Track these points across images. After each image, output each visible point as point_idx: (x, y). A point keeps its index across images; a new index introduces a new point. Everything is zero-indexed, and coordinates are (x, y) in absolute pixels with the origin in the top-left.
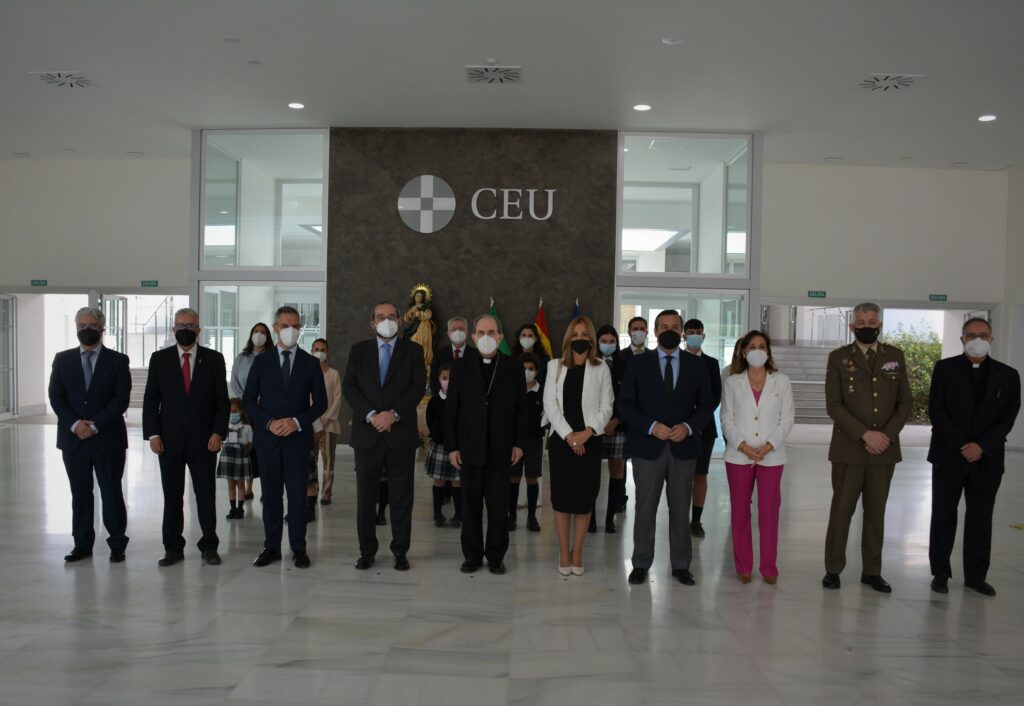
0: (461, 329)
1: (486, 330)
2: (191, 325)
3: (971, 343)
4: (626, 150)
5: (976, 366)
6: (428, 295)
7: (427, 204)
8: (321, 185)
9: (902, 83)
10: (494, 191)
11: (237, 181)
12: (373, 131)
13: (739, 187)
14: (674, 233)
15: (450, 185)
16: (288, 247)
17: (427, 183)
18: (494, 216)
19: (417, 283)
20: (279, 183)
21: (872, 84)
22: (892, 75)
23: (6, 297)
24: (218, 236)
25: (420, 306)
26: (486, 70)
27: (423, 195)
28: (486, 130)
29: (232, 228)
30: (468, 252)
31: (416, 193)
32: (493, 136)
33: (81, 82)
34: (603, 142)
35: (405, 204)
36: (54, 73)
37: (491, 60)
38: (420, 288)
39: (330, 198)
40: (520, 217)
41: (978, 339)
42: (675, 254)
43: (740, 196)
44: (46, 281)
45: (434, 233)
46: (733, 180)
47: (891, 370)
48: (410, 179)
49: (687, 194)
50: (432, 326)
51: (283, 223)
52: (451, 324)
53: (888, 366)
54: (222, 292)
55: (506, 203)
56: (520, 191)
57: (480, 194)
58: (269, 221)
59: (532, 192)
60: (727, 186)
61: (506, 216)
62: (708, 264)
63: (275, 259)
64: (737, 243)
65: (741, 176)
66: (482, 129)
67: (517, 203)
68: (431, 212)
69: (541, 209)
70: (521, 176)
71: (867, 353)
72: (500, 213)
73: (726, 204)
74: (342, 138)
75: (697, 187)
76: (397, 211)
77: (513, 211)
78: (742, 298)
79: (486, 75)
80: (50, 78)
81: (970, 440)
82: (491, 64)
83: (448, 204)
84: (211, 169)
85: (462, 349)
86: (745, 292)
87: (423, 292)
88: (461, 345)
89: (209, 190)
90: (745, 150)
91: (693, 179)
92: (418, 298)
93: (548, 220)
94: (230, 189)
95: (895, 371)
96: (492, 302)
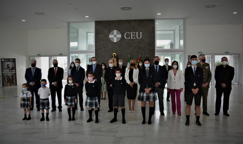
0: (121, 62)
1: (110, 62)
2: (56, 63)
3: (223, 62)
4: (157, 23)
5: (224, 67)
6: (116, 55)
7: (115, 36)
8: (93, 33)
9: (214, 6)
10: (129, 33)
11: (78, 33)
12: (104, 21)
13: (182, 30)
14: (171, 41)
15: (120, 32)
16: (89, 46)
17: (115, 32)
18: (129, 38)
19: (113, 53)
20: (87, 33)
21: (208, 7)
22: (212, 4)
23: (33, 58)
24: (73, 44)
25: (114, 57)
26: (124, 7)
27: (114, 34)
28: (127, 20)
29: (77, 42)
30: (124, 46)
31: (113, 34)
32: (129, 21)
33: (43, 14)
34: (152, 22)
35: (111, 36)
36: (37, 12)
37: (125, 5)
38: (114, 54)
39: (95, 36)
40: (135, 38)
41: (225, 61)
42: (172, 45)
43: (182, 32)
44: (40, 54)
45: (117, 42)
46: (181, 29)
47: (207, 68)
48: (111, 31)
49: (172, 32)
50: (117, 61)
51: (88, 41)
52: (119, 61)
53: (207, 67)
54: (75, 56)
55: (132, 35)
56: (134, 33)
57: (126, 34)
58: (85, 41)
59: (137, 33)
60: (180, 30)
61: (132, 38)
62: (177, 47)
63: (87, 49)
64: (182, 42)
65: (182, 28)
66: (126, 20)
67: (134, 35)
68: (116, 38)
69: (139, 37)
70: (135, 30)
71: (202, 65)
72: (130, 37)
73: (180, 34)
74: (97, 23)
75: (174, 31)
76: (109, 38)
77: (133, 37)
78: (183, 54)
79: (124, 8)
80: (37, 13)
81: (223, 83)
82: (125, 6)
83: (120, 36)
84: (71, 30)
85: (121, 66)
86: (183, 52)
87: (115, 54)
88: (121, 65)
89: (71, 35)
90: (183, 23)
91: (173, 29)
92: (114, 56)
93: (141, 38)
94: (76, 35)
95: (208, 68)
96: (129, 56)
